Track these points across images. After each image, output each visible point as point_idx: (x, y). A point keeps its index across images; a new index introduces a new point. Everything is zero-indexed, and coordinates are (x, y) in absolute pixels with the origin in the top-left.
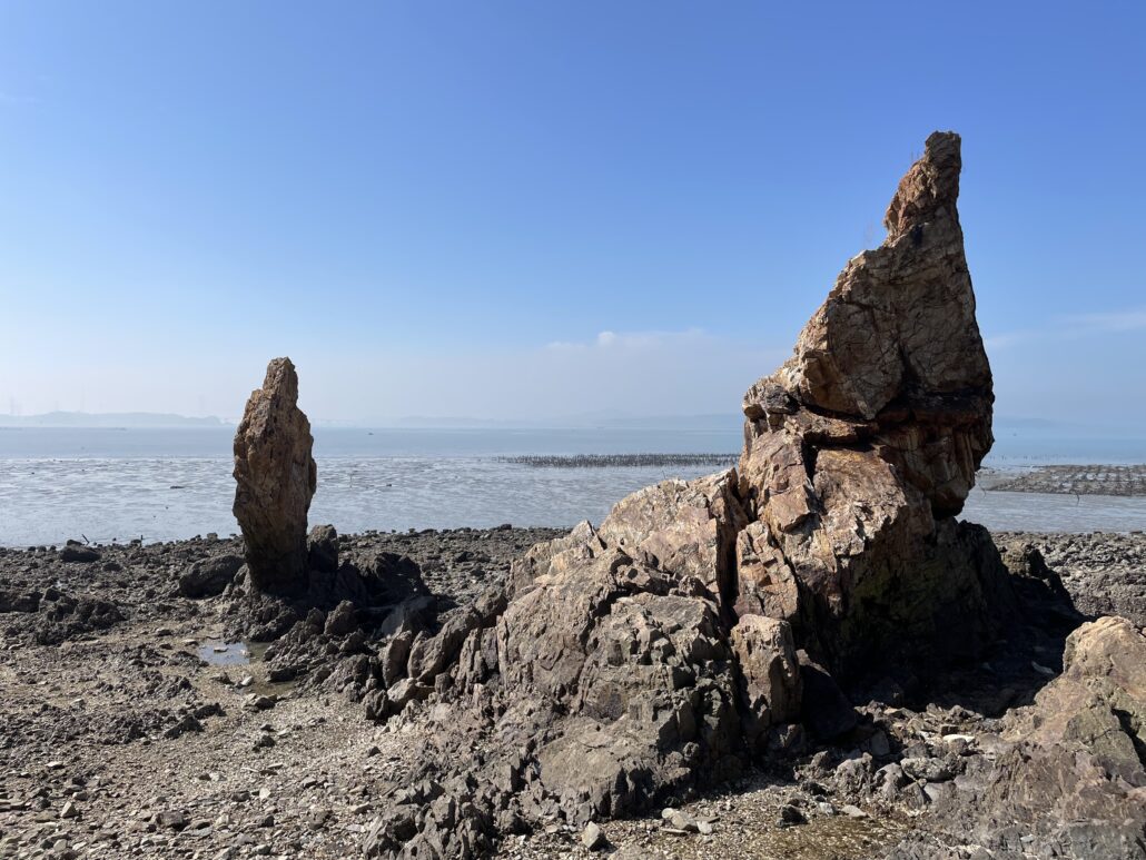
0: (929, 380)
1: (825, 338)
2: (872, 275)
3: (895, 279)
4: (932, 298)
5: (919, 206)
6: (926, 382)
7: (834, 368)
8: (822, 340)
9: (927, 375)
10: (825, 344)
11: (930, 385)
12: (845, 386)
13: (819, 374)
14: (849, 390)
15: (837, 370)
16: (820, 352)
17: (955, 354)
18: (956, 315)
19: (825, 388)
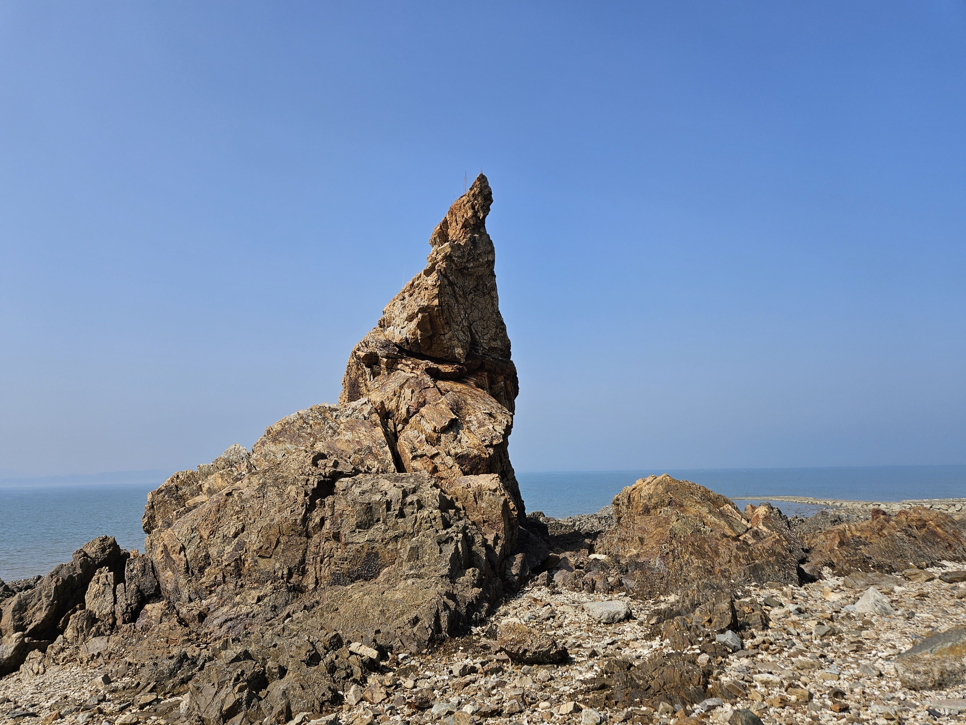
0: (483, 345)
1: (437, 296)
2: (453, 260)
3: (464, 268)
4: (478, 290)
5: (472, 223)
6: (481, 346)
7: (440, 321)
8: (435, 298)
9: (482, 341)
10: (436, 302)
11: (484, 348)
12: (447, 336)
13: (429, 327)
14: (450, 339)
15: (443, 322)
16: (433, 308)
17: (494, 330)
18: (491, 304)
19: (431, 338)
